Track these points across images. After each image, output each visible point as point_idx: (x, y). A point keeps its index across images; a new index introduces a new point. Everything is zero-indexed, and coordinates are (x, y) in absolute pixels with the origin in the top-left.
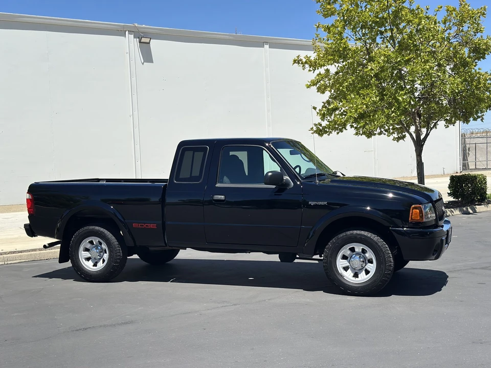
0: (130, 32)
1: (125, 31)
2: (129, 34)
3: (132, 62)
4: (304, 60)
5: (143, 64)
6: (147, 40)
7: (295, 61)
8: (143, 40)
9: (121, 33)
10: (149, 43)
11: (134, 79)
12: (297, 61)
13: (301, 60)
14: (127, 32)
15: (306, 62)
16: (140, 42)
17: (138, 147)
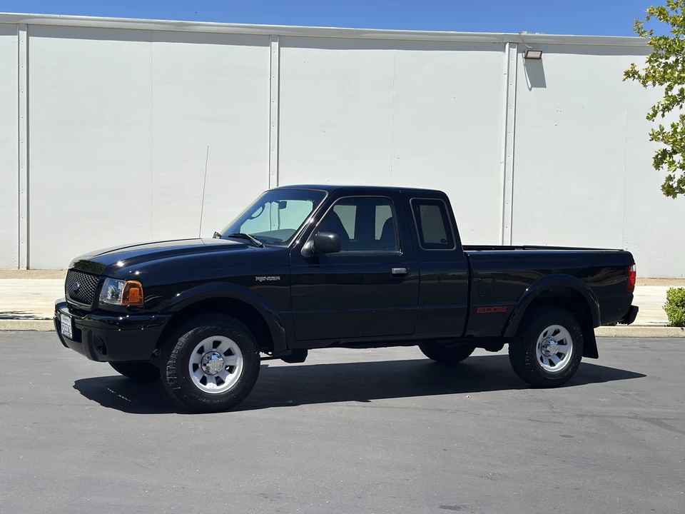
0: (512, 44)
1: (505, 43)
2: (510, 47)
3: (512, 87)
4: (643, 73)
5: (530, 89)
6: (537, 55)
7: (627, 74)
8: (531, 54)
9: (498, 46)
10: (540, 58)
11: (511, 111)
12: (631, 74)
13: (636, 73)
14: (507, 45)
15: (647, 76)
16: (526, 58)
17: (508, 207)
